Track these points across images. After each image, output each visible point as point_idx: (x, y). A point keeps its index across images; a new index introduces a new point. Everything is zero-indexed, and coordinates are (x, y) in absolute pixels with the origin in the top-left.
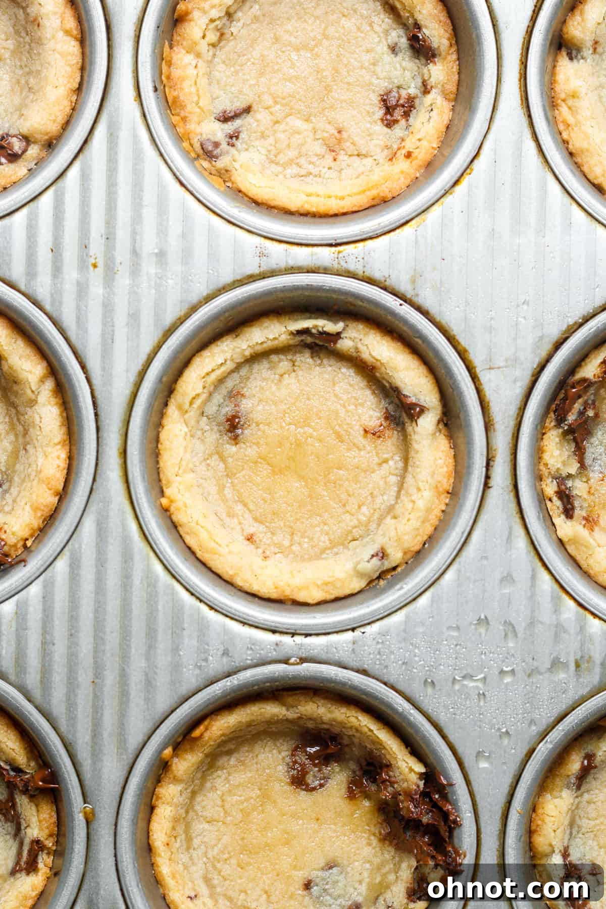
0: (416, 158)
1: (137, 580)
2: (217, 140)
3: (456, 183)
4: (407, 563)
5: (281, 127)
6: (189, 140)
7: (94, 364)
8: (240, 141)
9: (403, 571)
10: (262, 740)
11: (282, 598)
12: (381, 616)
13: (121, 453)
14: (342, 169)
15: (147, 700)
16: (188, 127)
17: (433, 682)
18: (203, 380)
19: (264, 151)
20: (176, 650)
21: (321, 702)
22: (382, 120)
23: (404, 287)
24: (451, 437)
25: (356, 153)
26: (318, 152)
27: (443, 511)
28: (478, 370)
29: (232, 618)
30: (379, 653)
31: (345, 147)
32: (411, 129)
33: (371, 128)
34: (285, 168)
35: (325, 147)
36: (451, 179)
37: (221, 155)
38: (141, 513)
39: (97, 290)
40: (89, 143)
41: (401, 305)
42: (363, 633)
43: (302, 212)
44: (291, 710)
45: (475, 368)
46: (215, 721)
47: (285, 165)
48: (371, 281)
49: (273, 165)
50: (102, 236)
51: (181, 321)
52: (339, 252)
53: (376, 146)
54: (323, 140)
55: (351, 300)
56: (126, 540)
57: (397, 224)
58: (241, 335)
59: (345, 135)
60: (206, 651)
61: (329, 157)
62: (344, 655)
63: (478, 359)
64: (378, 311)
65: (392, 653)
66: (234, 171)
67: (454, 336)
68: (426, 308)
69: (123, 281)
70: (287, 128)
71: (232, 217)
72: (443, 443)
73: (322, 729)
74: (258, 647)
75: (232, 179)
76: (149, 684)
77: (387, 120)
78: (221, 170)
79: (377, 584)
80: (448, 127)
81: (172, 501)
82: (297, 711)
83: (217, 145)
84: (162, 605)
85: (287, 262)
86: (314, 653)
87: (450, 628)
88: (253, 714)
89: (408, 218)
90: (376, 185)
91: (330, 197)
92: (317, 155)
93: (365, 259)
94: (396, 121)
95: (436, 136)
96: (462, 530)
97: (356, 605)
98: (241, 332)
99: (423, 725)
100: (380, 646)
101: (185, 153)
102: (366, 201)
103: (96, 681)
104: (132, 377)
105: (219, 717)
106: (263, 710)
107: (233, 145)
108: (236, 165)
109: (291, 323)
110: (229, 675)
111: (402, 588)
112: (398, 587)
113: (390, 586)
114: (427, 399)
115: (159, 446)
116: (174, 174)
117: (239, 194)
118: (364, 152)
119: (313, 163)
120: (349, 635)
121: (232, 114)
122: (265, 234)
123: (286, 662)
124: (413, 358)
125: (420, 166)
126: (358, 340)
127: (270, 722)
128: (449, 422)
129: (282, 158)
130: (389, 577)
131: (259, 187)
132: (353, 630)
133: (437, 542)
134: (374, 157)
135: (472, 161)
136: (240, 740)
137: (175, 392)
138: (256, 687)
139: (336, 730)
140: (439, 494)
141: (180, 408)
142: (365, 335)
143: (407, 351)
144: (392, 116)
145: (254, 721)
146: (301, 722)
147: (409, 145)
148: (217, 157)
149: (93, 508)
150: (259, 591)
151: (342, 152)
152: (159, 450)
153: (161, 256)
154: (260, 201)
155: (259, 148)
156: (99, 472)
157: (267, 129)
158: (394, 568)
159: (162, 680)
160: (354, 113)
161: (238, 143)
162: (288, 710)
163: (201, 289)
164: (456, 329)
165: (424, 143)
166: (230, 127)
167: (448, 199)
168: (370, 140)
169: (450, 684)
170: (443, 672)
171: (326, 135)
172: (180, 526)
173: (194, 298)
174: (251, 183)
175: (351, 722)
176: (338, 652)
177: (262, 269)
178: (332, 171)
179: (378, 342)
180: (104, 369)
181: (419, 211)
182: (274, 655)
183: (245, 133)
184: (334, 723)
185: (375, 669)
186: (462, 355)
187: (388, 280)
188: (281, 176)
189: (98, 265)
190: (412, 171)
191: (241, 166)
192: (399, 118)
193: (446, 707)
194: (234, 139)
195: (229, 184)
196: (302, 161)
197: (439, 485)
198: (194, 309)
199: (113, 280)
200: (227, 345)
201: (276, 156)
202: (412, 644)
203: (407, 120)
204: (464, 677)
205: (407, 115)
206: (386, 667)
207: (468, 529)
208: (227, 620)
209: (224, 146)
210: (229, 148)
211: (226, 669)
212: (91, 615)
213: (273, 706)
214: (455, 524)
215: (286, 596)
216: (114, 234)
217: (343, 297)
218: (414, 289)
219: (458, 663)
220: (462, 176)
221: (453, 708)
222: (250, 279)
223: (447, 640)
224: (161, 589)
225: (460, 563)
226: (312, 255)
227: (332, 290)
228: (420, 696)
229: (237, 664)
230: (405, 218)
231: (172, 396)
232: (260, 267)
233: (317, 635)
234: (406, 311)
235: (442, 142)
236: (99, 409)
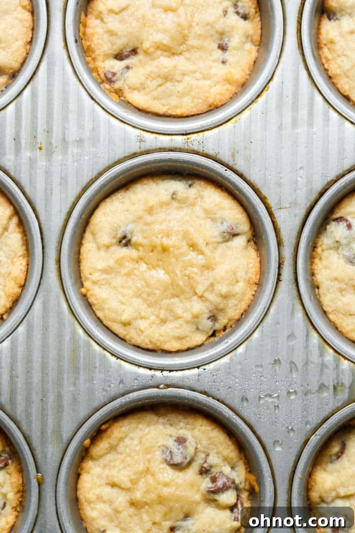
2: (114, 71)
3: (259, 96)
4: (231, 326)
6: (97, 71)
9: (230, 331)
11: (155, 349)
12: (215, 359)
13: (57, 262)
15: (74, 410)
16: (96, 64)
20: (91, 380)
23: (226, 158)
24: (258, 250)
27: (253, 295)
28: (273, 209)
30: (214, 381)
36: (255, 94)
37: (117, 80)
38: (70, 298)
39: (42, 163)
40: (36, 74)
41: (226, 170)
42: (204, 369)
43: (167, 115)
45: (271, 208)
48: (208, 156)
50: (44, 130)
51: (93, 181)
52: (188, 139)
55: (196, 167)
56: (60, 313)
57: (224, 121)
60: (109, 381)
62: (193, 383)
63: (272, 202)
64: (212, 174)
65: (222, 381)
66: (125, 90)
67: (258, 188)
68: (241, 173)
69: (58, 158)
70: (159, 64)
71: (123, 118)
72: (253, 254)
74: (141, 378)
75: (124, 95)
76: (75, 400)
78: (117, 89)
79: (211, 340)
80: (255, 62)
81: (88, 290)
83: (114, 74)
84: (82, 353)
85: (156, 145)
86: (175, 382)
87: (257, 366)
89: (230, 117)
93: (204, 142)
95: (248, 68)
96: (264, 307)
97: (200, 353)
100: (214, 377)
101: (94, 80)
102: (206, 107)
103: (43, 399)
104: (63, 216)
108: (127, 86)
110: (123, 395)
111: (228, 342)
112: (225, 341)
113: (221, 341)
114: (242, 227)
115: (80, 256)
116: (88, 93)
117: (128, 104)
120: (196, 371)
122: (143, 128)
123: (158, 387)
124: (234, 203)
125: (238, 86)
128: (257, 241)
130: (220, 334)
132: (198, 367)
133: (250, 313)
135: (268, 82)
137: (90, 224)
138: (140, 403)
140: (251, 285)
141: (92, 233)
142: (205, 188)
143: (231, 198)
148: (114, 82)
149: (40, 295)
150: (141, 344)
152: (80, 259)
153: (80, 142)
154: (141, 108)
156: (44, 273)
158: (224, 330)
159: (83, 398)
163: (104, 162)
164: (259, 184)
167: (254, 106)
169: (257, 400)
170: (252, 393)
172: (93, 305)
173: (101, 167)
176: (189, 381)
177: (141, 150)
180: (46, 211)
181: (236, 114)
182: (150, 383)
185: (214, 392)
186: (263, 200)
187: (218, 155)
189: (43, 148)
190: (233, 89)
193: (255, 414)
195: (122, 98)
197: (250, 279)
198: (100, 174)
199: (52, 157)
200: (121, 195)
202: (234, 376)
206: (219, 390)
209: (119, 74)
211: (122, 391)
215: (157, 347)
216: (52, 129)
217: (191, 166)
218: (234, 161)
219: (262, 387)
220: (262, 91)
221: (259, 414)
222: (134, 155)
223: (255, 373)
224: (81, 343)
225: (263, 327)
226: (172, 140)
227: (184, 162)
228: (239, 407)
229: (128, 389)
230: (228, 117)
231: (88, 226)
232: (140, 148)
233: (177, 371)
234: (229, 174)
235: (251, 71)
236: (44, 235)
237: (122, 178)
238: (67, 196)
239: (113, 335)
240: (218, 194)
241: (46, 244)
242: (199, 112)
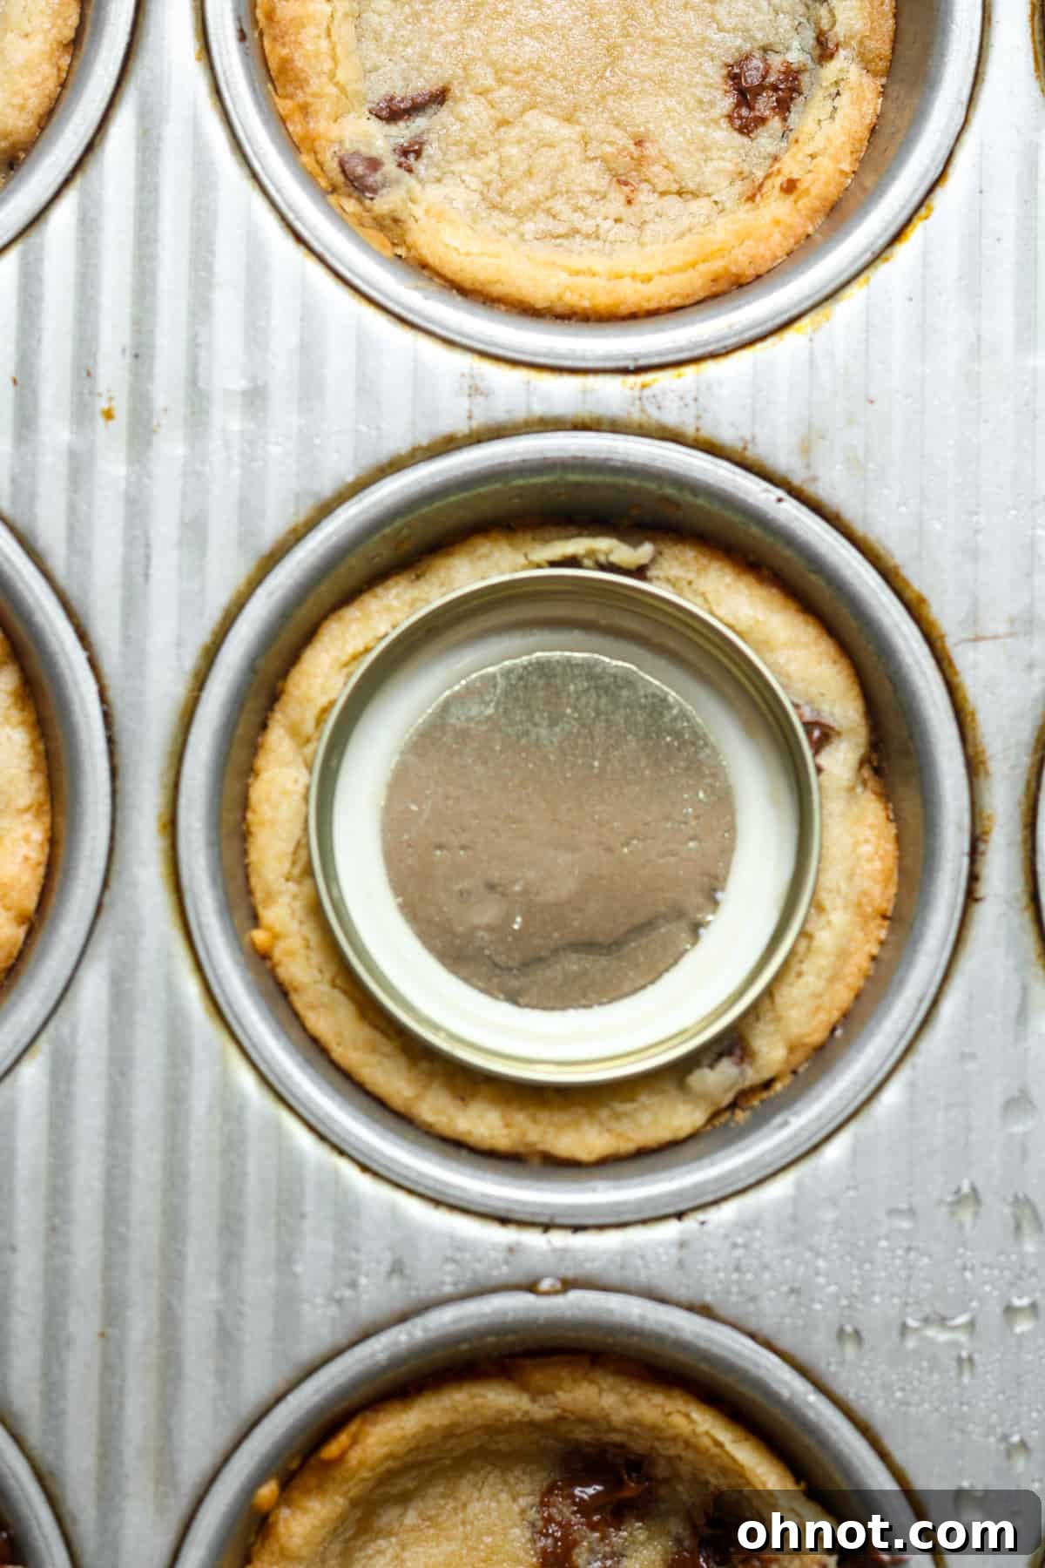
0: (807, 192)
1: (200, 1103)
2: (374, 154)
3: (897, 237)
4: (794, 1072)
5: (513, 133)
6: (315, 153)
7: (106, 631)
8: (424, 161)
9: (788, 1089)
10: (476, 1471)
11: (521, 1149)
12: (740, 1185)
13: (164, 827)
14: (644, 222)
15: (222, 1375)
16: (312, 126)
17: (857, 1333)
18: (345, 671)
19: (475, 183)
20: (285, 1260)
21: (608, 1381)
22: (730, 117)
23: (783, 459)
24: (887, 795)
25: (675, 187)
26: (594, 186)
27: (874, 958)
28: (950, 642)
29: (411, 1192)
30: (738, 1268)
31: (650, 175)
32: (792, 136)
33: (706, 135)
34: (520, 218)
35: (607, 177)
36: (886, 230)
37: (383, 186)
38: (210, 959)
39: (112, 467)
40: (97, 150)
41: (780, 500)
42: (703, 1223)
43: (559, 309)
44: (542, 1401)
45: (942, 637)
46: (375, 1423)
47: (521, 215)
48: (713, 449)
49: (495, 213)
50: (124, 351)
51: (296, 536)
52: (644, 386)
53: (717, 171)
54: (604, 160)
55: (670, 491)
56: (175, 1017)
57: (770, 325)
58: (428, 576)
59: (651, 150)
60: (353, 1266)
61: (617, 198)
62: (659, 1274)
63: (947, 615)
64: (728, 514)
65: (766, 1267)
66: (411, 222)
67: (896, 568)
68: (834, 508)
69: (171, 447)
70: (526, 134)
71: (411, 310)
72: (871, 810)
73: (607, 1444)
74: (468, 1256)
75: (409, 239)
76: (226, 1338)
77: (740, 117)
78: (383, 217)
79: (731, 1119)
80: (873, 131)
81: (276, 937)
82: (555, 1402)
83: (374, 164)
84: (256, 1165)
85: (528, 406)
86: (592, 1268)
87: (893, 1212)
88: (455, 1409)
89: (794, 312)
90: (721, 250)
91: (619, 277)
92: (592, 193)
93: (701, 399)
94: (762, 121)
95: (848, 150)
96: (919, 994)
97: (686, 1162)
98: (429, 566)
99: (835, 1429)
100: (738, 1253)
101: (308, 178)
102: (700, 282)
103: (109, 1331)
104: (190, 660)
105: (381, 1416)
106: (479, 1401)
107: (410, 170)
108: (418, 211)
109: (537, 546)
110: (403, 1318)
111: (785, 1124)
112: (778, 1120)
113: (759, 1121)
114: (837, 710)
115: (250, 816)
116: (283, 218)
117: (423, 269)
118: (692, 186)
119: (582, 209)
120: (671, 1229)
121: (407, 104)
122: (480, 346)
123: (531, 1287)
124: (807, 623)
125: (816, 211)
126: (684, 583)
127: (496, 1428)
128: (885, 764)
129: (515, 199)
130: (756, 1103)
131: (468, 254)
132: (680, 1216)
133: (863, 1023)
134: (715, 197)
135: (931, 190)
136: (427, 1471)
137: (285, 698)
138: (464, 1347)
139: (638, 1446)
140: (865, 919)
141: (294, 731)
142: (699, 572)
143: (793, 606)
144: (751, 108)
145: (455, 1425)
146: (564, 1428)
147: (791, 167)
148: (374, 191)
149: (104, 946)
150: (470, 1133)
151: (645, 186)
152: (248, 827)
153: (255, 398)
154: (467, 285)
155: (465, 177)
156: (116, 867)
157: (483, 137)
158: (768, 1084)
159: (257, 1328)
160: (671, 102)
161: (420, 167)
162: (533, 1400)
163: (340, 467)
164: (899, 553)
165: (825, 163)
166: (402, 132)
167: (882, 272)
168: (706, 161)
169: (895, 1333)
170: (878, 1311)
171: (609, 149)
172: (296, 990)
173: (327, 487)
174: (447, 246)
175: (675, 1427)
176: (646, 1267)
177: (474, 424)
178: (622, 226)
179: (728, 586)
180: (126, 640)
181: (817, 297)
182: (503, 1272)
183: (435, 145)
184: (636, 1429)
185: (732, 1305)
186: (915, 608)
187: (750, 446)
188: (513, 237)
189: (116, 412)
190: (796, 220)
191: (427, 212)
192: (767, 113)
193: (887, 1388)
194: (412, 156)
195: (401, 251)
196: (559, 205)
197: (865, 900)
198: (326, 509)
199: (149, 444)
200: (397, 596)
201: (501, 196)
202: (810, 1248)
203: (785, 119)
204: (926, 1321)
205: (783, 107)
206: (754, 1299)
207: (932, 990)
208: (401, 1198)
209: (390, 167)
210: (401, 172)
211: (399, 1304)
212: (98, 1185)
213: (500, 1390)
214: (902, 983)
215: (527, 1145)
216: (152, 346)
217: (652, 486)
218: (808, 466)
219: (912, 1290)
220: (909, 222)
221: (902, 1389)
222: (449, 444)
223: (887, 1238)
224: (253, 1125)
225: (914, 1067)
226: (584, 392)
227: (630, 470)
228: (829, 1364)
229: (423, 1294)
230: (785, 312)
231: (277, 707)
232: (470, 417)
233: (601, 1227)
234: (791, 514)
235: (861, 162)
236: (117, 727)
237: (407, 525)
238: (203, 590)
239: (366, 1102)
240: (746, 592)
241: (123, 761)
242: (675, 302)
